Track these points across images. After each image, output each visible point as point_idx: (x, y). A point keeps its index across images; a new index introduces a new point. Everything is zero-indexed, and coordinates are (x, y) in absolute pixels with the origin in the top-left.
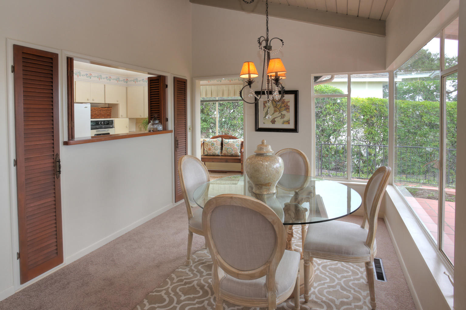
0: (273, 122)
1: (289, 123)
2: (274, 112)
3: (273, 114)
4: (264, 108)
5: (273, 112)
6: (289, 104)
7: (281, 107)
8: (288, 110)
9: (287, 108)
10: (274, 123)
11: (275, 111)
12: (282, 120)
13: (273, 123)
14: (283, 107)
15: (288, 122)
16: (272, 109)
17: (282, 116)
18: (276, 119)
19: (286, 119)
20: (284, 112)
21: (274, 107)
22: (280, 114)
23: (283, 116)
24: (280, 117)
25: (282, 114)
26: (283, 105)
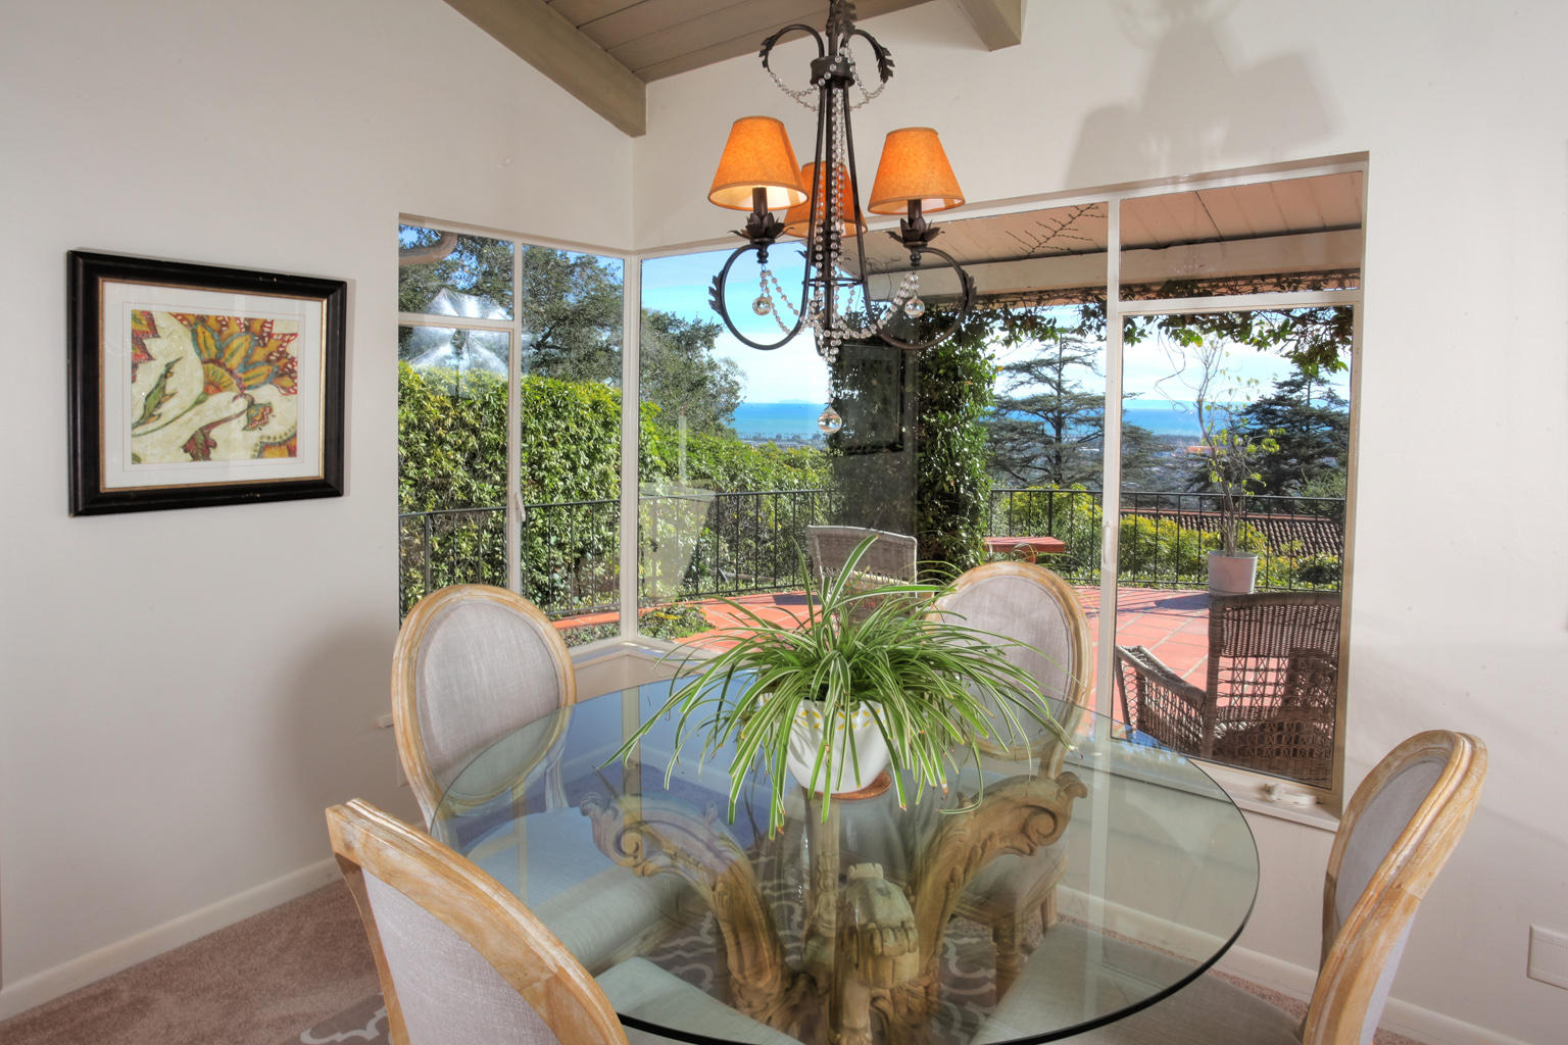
0: (200, 447)
1: (292, 452)
2: (206, 392)
3: (198, 402)
4: (135, 367)
5: (198, 389)
6: (292, 349)
7: (248, 364)
8: (286, 382)
9: (284, 371)
10: (206, 456)
11: (212, 387)
12: (255, 436)
13: (195, 458)
14: (255, 365)
15: (289, 447)
16: (190, 376)
17: (253, 412)
18: (214, 434)
19: (275, 429)
20: (266, 394)
21: (204, 362)
22: (242, 404)
23: (257, 415)
24: (243, 418)
25: (252, 404)
26: (260, 354)
